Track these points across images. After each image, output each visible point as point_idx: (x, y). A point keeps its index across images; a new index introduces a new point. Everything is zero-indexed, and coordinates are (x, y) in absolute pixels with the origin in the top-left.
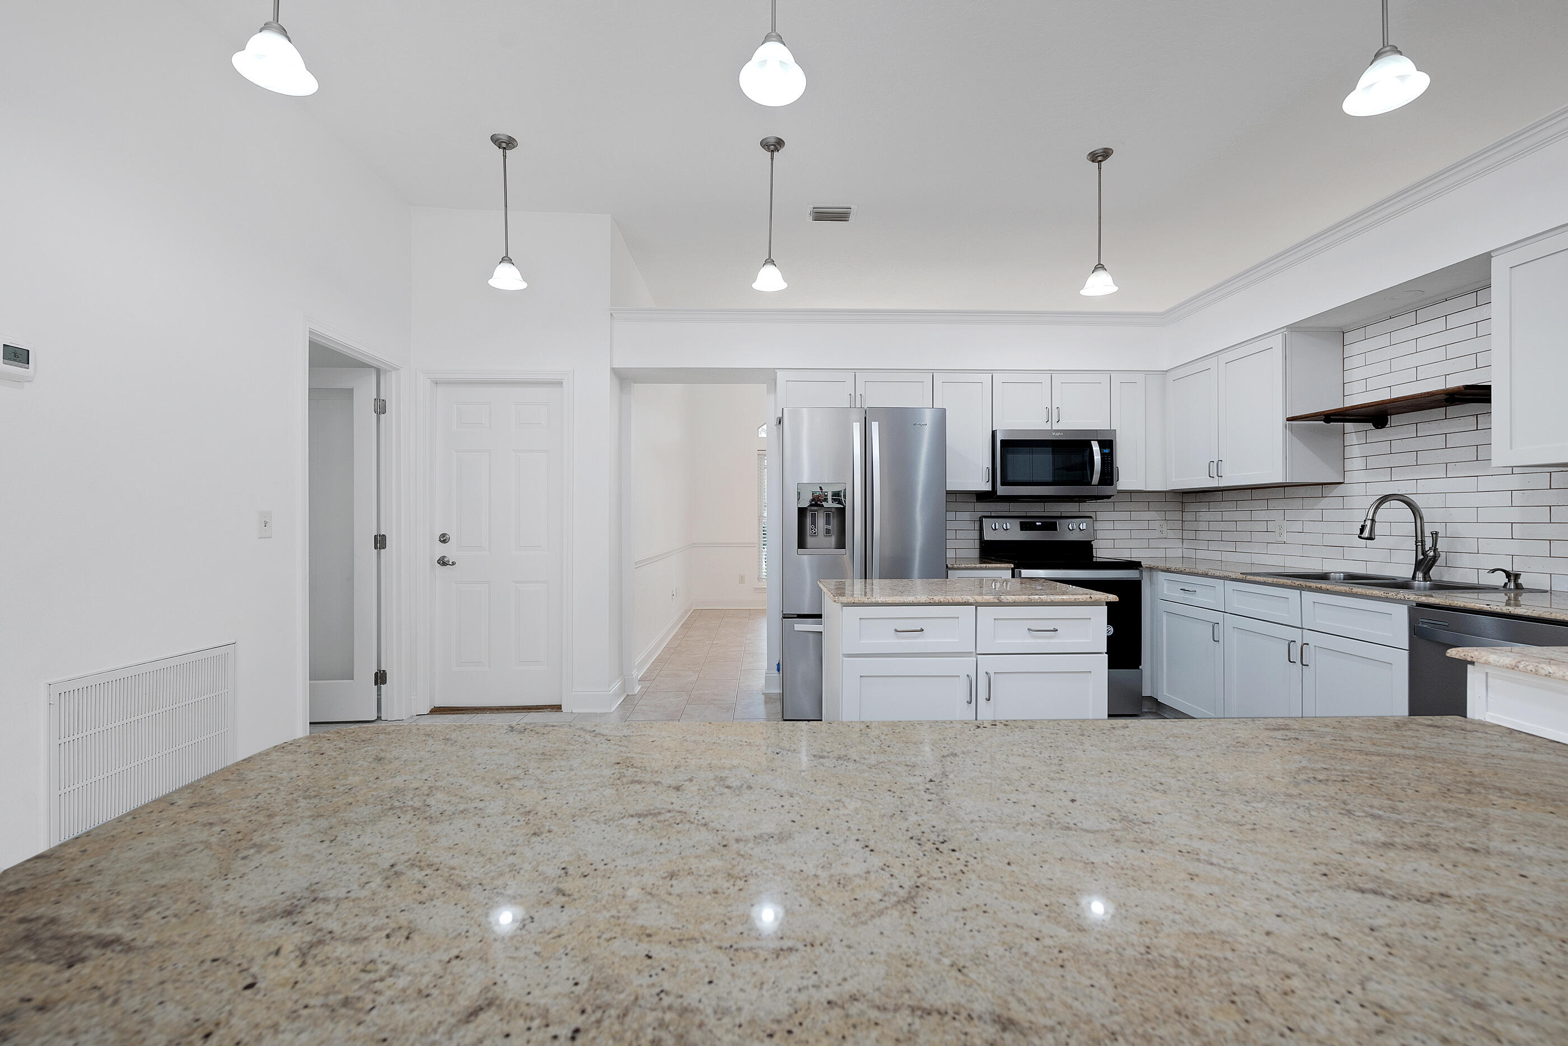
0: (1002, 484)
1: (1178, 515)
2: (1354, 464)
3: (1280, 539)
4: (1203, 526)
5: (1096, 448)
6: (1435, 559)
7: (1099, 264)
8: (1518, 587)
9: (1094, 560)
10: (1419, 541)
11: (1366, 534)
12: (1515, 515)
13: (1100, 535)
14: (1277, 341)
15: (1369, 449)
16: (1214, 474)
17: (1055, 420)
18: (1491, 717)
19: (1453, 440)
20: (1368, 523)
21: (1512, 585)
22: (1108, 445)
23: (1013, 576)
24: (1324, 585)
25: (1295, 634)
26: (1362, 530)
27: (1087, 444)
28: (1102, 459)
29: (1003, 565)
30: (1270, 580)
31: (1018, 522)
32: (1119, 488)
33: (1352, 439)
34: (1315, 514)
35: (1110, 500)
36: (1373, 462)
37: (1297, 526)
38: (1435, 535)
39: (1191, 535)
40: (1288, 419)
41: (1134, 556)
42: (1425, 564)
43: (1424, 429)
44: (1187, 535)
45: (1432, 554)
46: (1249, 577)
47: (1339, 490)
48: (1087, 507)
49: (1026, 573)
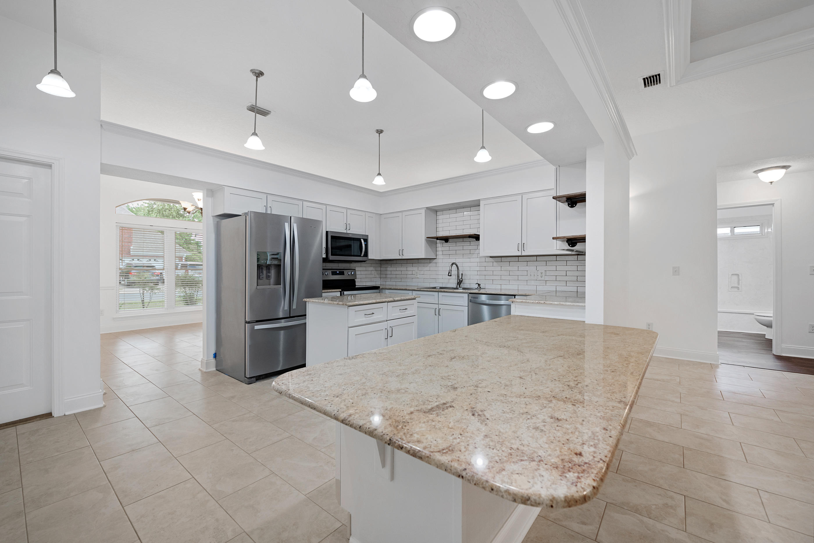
0: (332, 255)
1: (379, 269)
2: (439, 253)
3: (416, 277)
4: (389, 272)
5: (363, 241)
6: (462, 281)
7: (379, 173)
8: (480, 287)
9: (356, 287)
10: (458, 276)
11: (450, 275)
12: (478, 269)
13: (357, 276)
14: (423, 211)
15: (443, 249)
16: (401, 254)
17: (348, 229)
18: (517, 314)
19: (465, 248)
20: (450, 271)
21: (479, 287)
22: (366, 241)
23: (341, 295)
24: (435, 290)
25: (436, 306)
26: (449, 274)
27: (359, 240)
28: (365, 246)
29: (336, 290)
30: (429, 290)
31: (330, 271)
32: (369, 258)
33: (439, 245)
34: (427, 268)
35: (365, 262)
36: (445, 253)
37: (422, 272)
38: (462, 274)
39: (384, 276)
40: (427, 238)
41: (377, 284)
42: (460, 282)
43: (458, 244)
44: (382, 276)
45: (461, 280)
46: (422, 289)
47: (435, 261)
48: (353, 265)
49: (346, 293)
